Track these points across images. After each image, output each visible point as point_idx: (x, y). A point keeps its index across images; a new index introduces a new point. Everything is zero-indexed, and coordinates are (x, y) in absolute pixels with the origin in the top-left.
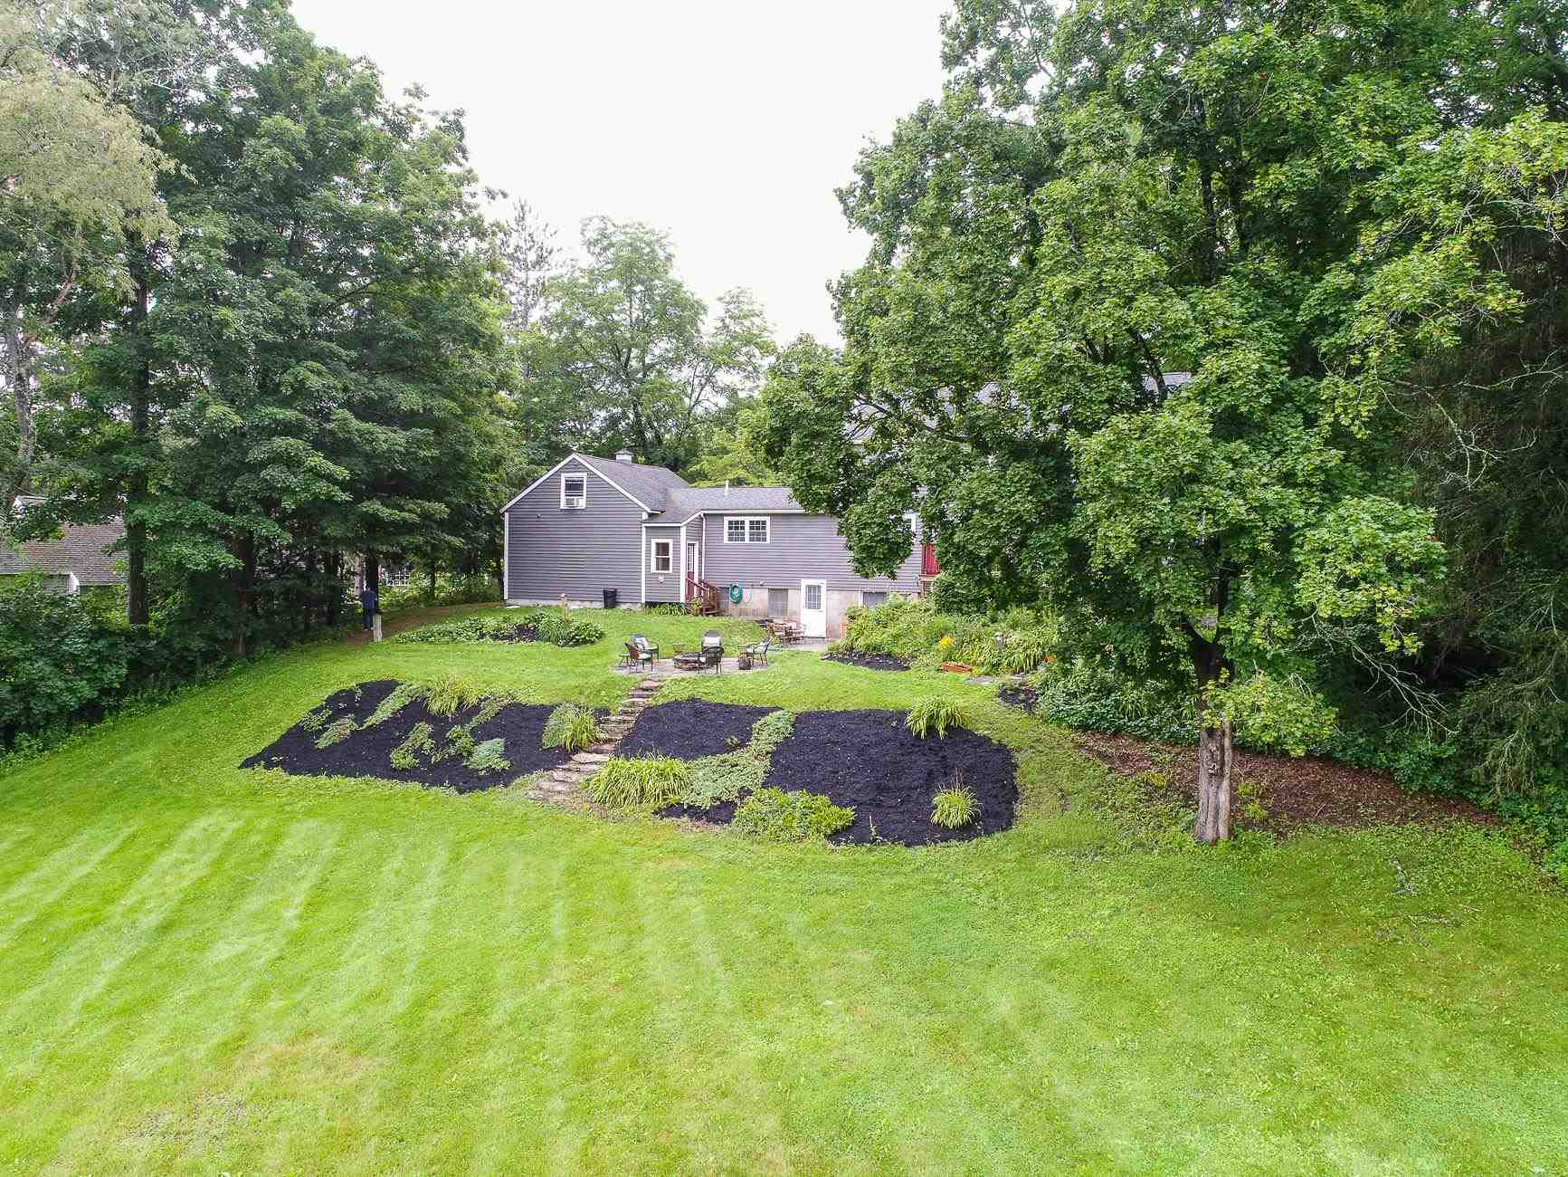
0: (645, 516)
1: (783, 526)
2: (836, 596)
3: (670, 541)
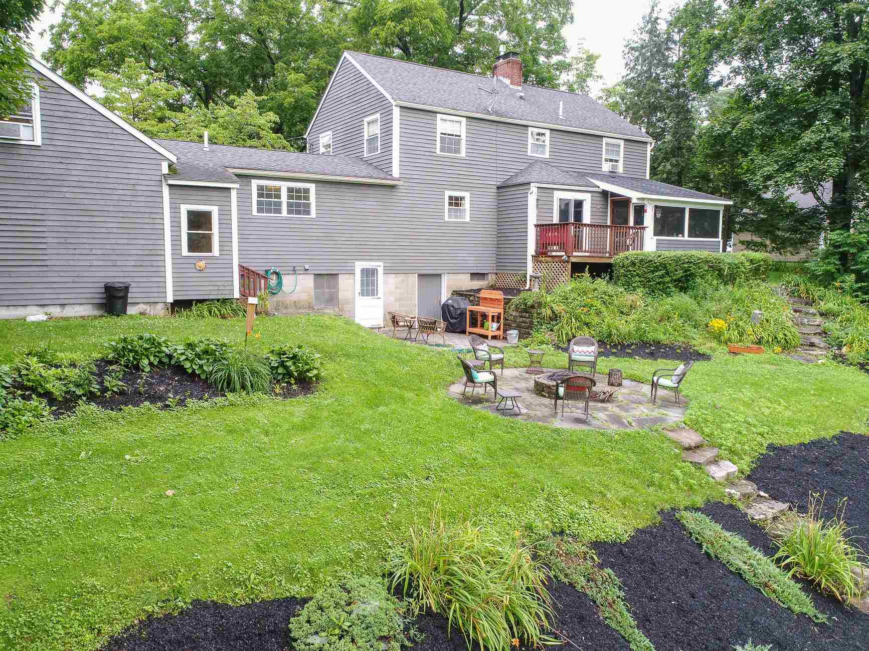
0: (165, 170)
1: (331, 194)
2: (392, 279)
3: (215, 210)
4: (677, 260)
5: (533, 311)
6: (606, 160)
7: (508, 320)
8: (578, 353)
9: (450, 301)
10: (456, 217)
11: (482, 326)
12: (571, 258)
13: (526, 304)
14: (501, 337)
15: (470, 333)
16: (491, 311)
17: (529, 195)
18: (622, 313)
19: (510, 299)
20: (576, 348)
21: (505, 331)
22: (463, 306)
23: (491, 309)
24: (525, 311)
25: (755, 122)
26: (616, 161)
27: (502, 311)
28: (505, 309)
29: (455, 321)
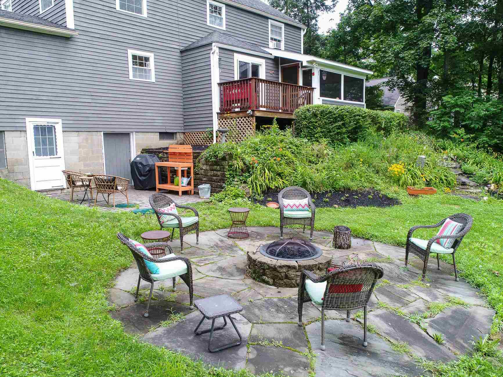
2: (75, 138)
4: (351, 112)
5: (225, 163)
6: (272, 39)
7: (198, 174)
8: (289, 208)
9: (138, 159)
10: (141, 76)
11: (172, 182)
12: (256, 112)
13: (216, 157)
14: (193, 192)
15: (160, 189)
16: (180, 166)
17: (211, 55)
18: (310, 162)
19: (199, 153)
20: (286, 202)
21: (196, 186)
22: (151, 162)
23: (180, 163)
24: (216, 163)
25: (384, 11)
26: (279, 41)
27: (191, 165)
28: (194, 164)
29: (144, 178)
